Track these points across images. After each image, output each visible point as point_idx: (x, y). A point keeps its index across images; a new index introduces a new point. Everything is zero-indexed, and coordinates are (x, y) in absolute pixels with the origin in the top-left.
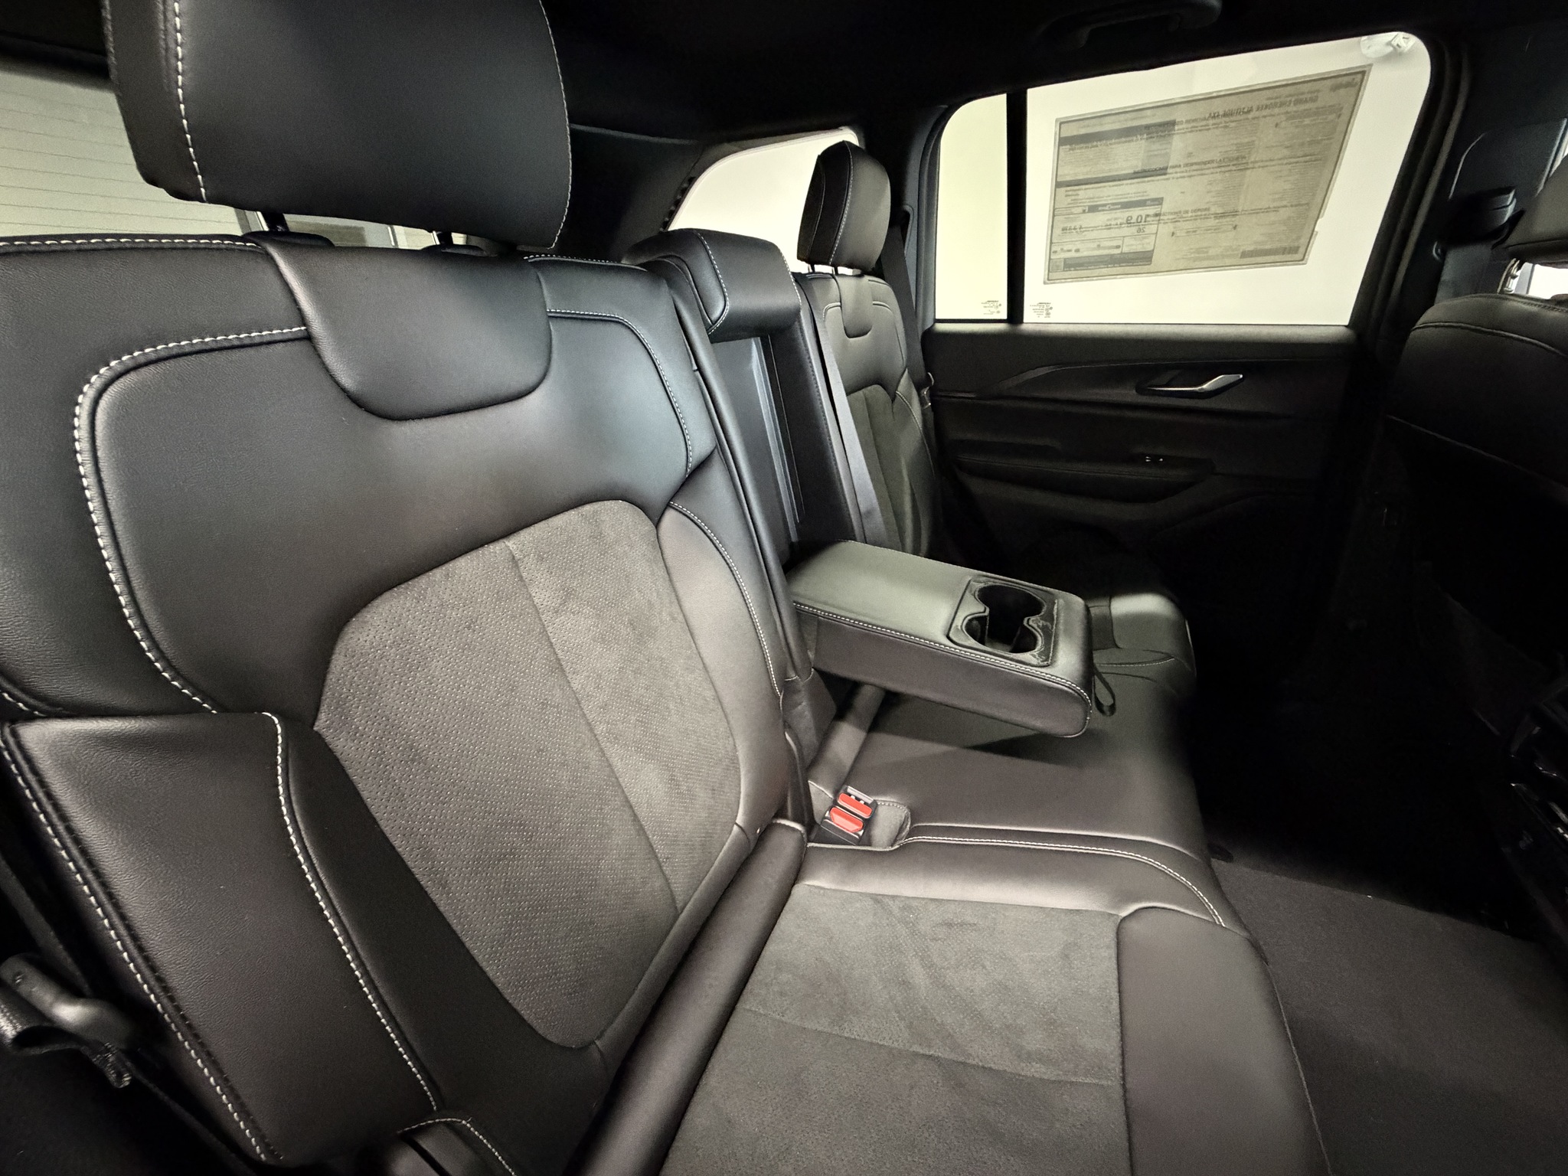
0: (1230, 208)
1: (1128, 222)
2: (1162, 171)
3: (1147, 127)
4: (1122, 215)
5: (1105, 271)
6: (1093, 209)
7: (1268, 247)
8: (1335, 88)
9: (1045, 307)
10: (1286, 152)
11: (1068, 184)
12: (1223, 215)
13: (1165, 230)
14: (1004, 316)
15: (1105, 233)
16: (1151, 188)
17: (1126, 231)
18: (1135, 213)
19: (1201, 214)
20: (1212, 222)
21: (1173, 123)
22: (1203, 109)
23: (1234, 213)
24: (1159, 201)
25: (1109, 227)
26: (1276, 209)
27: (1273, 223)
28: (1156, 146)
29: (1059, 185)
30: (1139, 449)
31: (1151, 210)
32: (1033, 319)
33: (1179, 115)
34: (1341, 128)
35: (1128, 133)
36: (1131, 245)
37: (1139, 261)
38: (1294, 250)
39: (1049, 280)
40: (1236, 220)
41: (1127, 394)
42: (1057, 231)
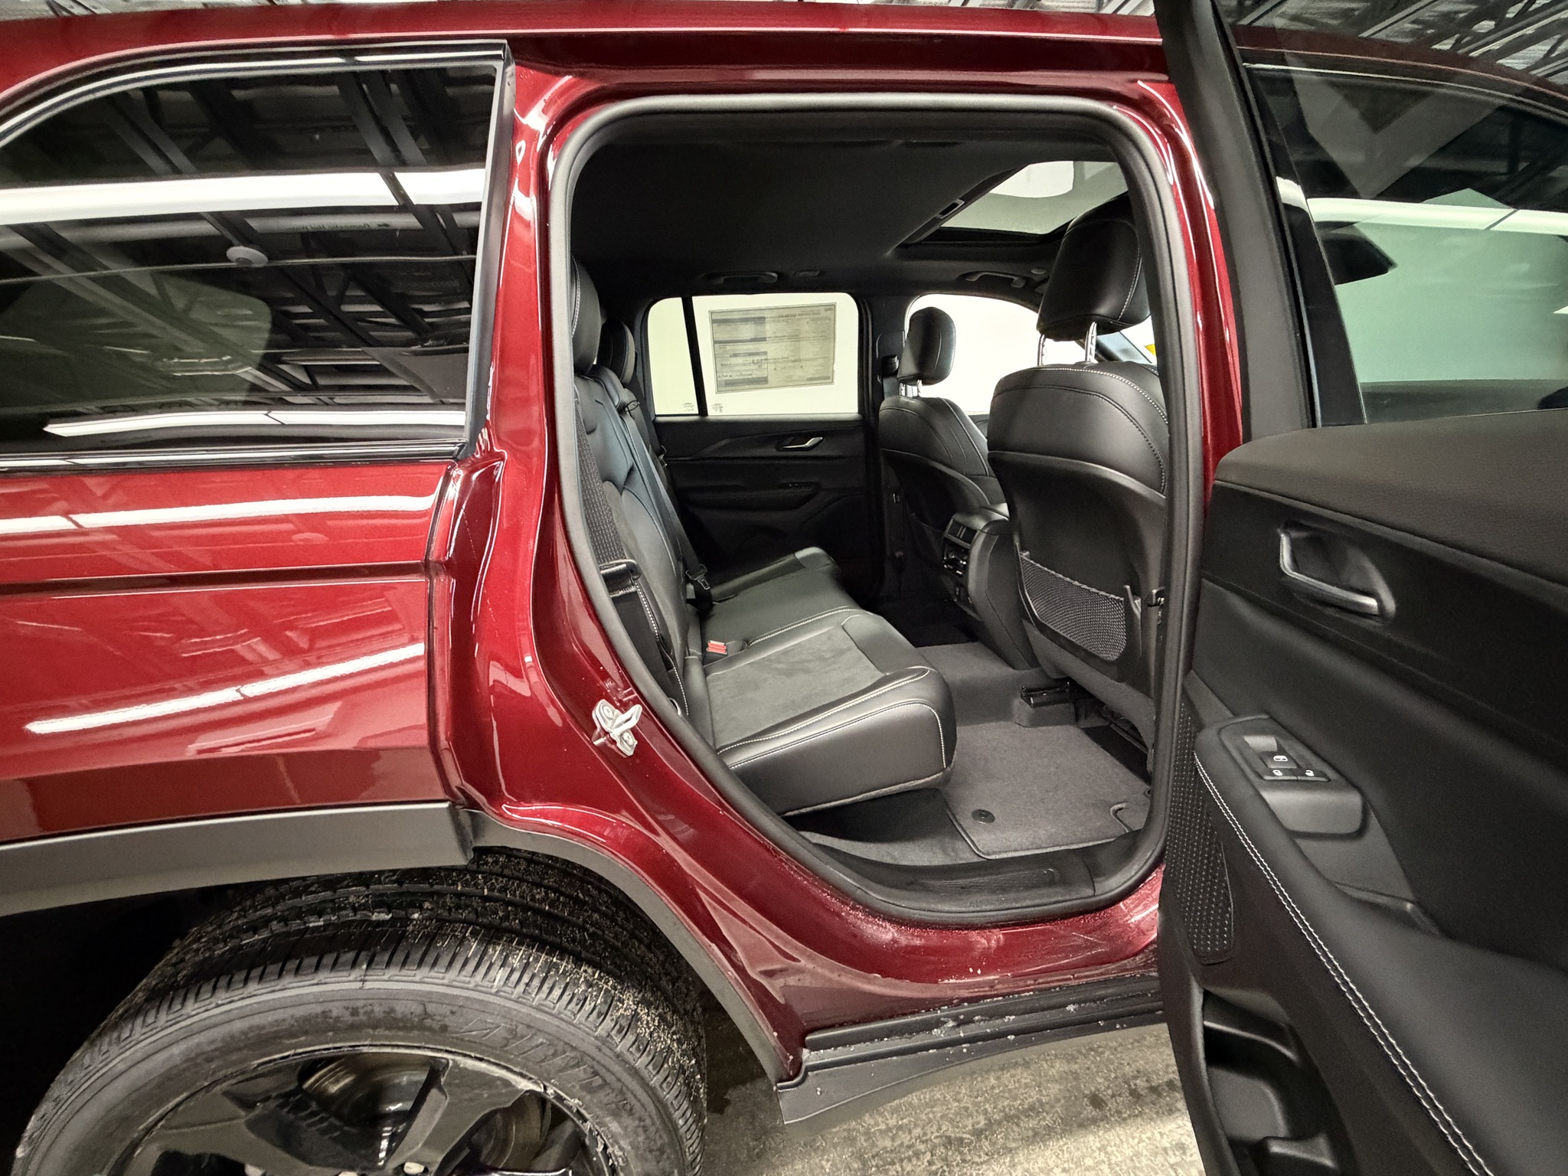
0: (797, 358)
1: (753, 362)
2: (764, 339)
3: (754, 318)
4: (751, 359)
5: (747, 387)
6: (735, 355)
7: (817, 376)
8: (826, 310)
9: (719, 406)
10: (812, 335)
11: (720, 342)
12: (795, 361)
13: (771, 367)
14: (697, 412)
15: (743, 368)
16: (761, 347)
17: (753, 367)
18: (756, 358)
19: (785, 359)
20: (791, 364)
21: (764, 318)
22: (775, 313)
23: (800, 360)
24: (765, 353)
25: (744, 365)
26: (816, 359)
27: (816, 366)
28: (759, 327)
29: (715, 342)
30: (784, 481)
31: (763, 357)
32: (713, 413)
33: (766, 314)
34: (832, 326)
35: (746, 320)
36: (757, 374)
37: (761, 382)
38: (828, 378)
39: (719, 391)
40: (803, 363)
41: (771, 451)
42: (719, 366)
